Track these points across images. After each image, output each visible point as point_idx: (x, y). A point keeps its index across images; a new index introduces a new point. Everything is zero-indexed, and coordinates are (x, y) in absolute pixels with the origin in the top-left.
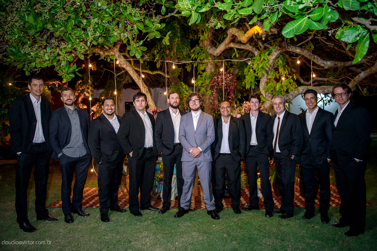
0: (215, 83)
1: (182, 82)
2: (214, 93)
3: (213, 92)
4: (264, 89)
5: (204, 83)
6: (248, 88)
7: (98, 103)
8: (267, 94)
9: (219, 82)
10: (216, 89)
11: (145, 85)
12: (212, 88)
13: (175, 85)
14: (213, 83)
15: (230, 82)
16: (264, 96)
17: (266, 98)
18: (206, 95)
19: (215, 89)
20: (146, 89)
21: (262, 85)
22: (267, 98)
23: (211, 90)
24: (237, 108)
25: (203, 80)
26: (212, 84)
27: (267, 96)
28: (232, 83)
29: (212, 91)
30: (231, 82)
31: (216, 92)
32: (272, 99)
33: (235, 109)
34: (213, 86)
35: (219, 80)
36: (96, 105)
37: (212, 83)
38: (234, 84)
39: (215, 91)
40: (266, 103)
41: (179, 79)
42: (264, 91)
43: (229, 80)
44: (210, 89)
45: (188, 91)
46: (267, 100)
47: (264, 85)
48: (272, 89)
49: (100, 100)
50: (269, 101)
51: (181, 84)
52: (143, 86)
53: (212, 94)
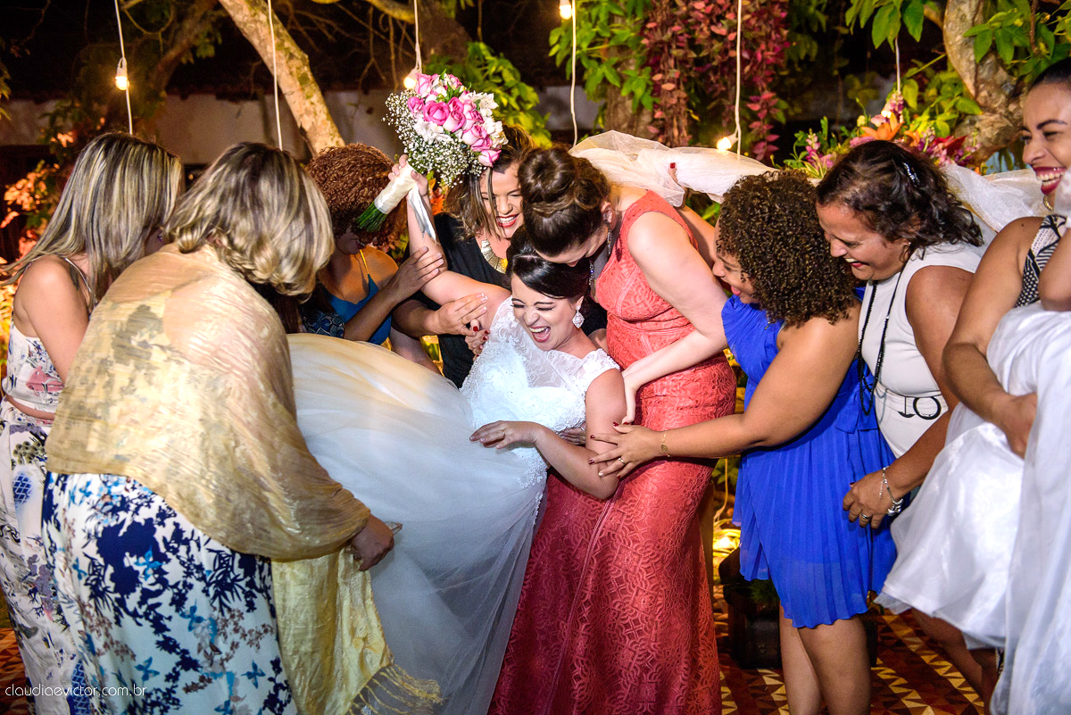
0: (677, 28)
1: (482, 46)
2: (669, 86)
3: (663, 81)
4: (971, 39)
5: (607, 35)
6: (886, 42)
7: (39, 166)
8: (984, 74)
9: (698, 23)
10: (681, 62)
11: (289, 44)
12: (653, 60)
13: (449, 58)
14: (665, 26)
15: (753, 22)
16: (969, 83)
17: (975, 99)
18: (616, 106)
19: (671, 62)
20: (296, 63)
21: (963, 18)
22: (984, 93)
23: (648, 69)
24: (821, 153)
25: (603, 18)
26: (658, 36)
27: (983, 81)
28: (766, 29)
29: (658, 77)
30: (761, 23)
31: (677, 82)
32: (1015, 96)
33: (815, 157)
34: (662, 42)
35: (694, 9)
36: (32, 176)
37: (656, 28)
38: (778, 32)
39: (674, 73)
40: (973, 123)
41: (461, 30)
42: (971, 51)
43: (753, 10)
44: (642, 67)
45: (516, 92)
46: (984, 108)
47: (969, 17)
48: (1016, 42)
49: (52, 151)
50: (994, 112)
51: (477, 51)
52: (280, 46)
53: (655, 89)
